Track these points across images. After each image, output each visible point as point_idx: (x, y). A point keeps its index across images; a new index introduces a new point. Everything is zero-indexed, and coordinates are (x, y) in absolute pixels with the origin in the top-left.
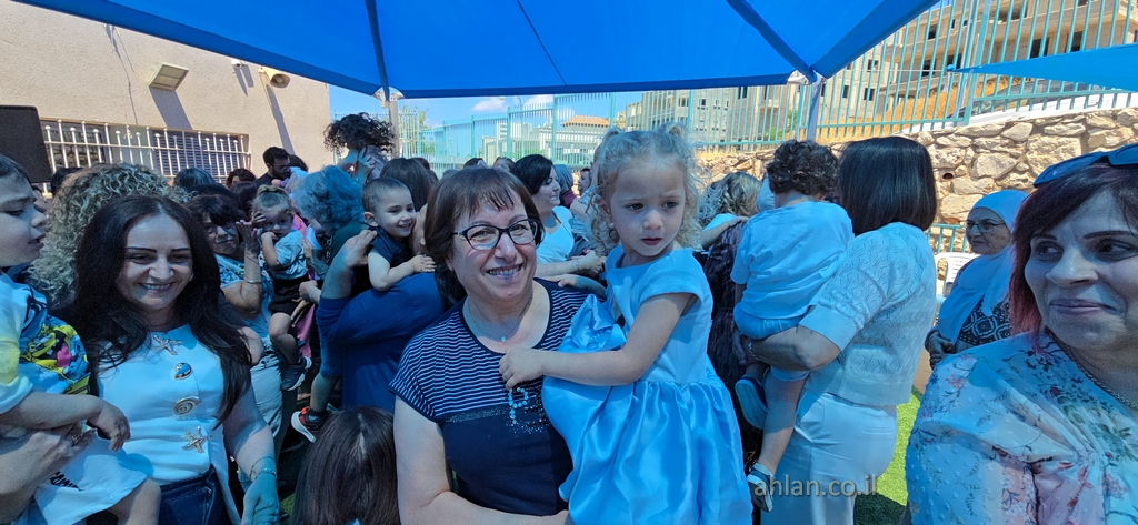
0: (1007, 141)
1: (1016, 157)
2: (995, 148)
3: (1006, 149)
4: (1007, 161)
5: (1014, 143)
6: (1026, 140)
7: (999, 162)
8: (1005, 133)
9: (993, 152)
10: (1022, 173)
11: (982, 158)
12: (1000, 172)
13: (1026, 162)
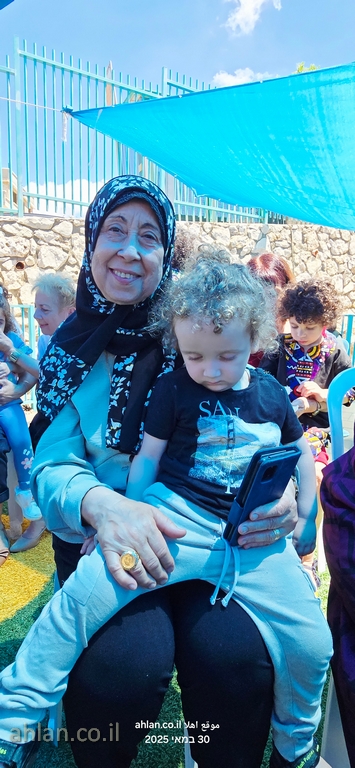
0: (58, 236)
1: (67, 252)
2: (51, 242)
3: (58, 243)
4: (61, 253)
5: (63, 239)
6: (70, 238)
7: (56, 255)
8: (56, 228)
9: (51, 245)
10: (73, 266)
11: (44, 250)
12: (59, 264)
13: (74, 256)
